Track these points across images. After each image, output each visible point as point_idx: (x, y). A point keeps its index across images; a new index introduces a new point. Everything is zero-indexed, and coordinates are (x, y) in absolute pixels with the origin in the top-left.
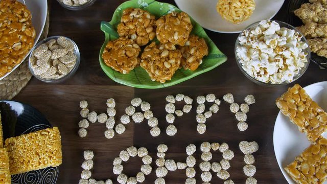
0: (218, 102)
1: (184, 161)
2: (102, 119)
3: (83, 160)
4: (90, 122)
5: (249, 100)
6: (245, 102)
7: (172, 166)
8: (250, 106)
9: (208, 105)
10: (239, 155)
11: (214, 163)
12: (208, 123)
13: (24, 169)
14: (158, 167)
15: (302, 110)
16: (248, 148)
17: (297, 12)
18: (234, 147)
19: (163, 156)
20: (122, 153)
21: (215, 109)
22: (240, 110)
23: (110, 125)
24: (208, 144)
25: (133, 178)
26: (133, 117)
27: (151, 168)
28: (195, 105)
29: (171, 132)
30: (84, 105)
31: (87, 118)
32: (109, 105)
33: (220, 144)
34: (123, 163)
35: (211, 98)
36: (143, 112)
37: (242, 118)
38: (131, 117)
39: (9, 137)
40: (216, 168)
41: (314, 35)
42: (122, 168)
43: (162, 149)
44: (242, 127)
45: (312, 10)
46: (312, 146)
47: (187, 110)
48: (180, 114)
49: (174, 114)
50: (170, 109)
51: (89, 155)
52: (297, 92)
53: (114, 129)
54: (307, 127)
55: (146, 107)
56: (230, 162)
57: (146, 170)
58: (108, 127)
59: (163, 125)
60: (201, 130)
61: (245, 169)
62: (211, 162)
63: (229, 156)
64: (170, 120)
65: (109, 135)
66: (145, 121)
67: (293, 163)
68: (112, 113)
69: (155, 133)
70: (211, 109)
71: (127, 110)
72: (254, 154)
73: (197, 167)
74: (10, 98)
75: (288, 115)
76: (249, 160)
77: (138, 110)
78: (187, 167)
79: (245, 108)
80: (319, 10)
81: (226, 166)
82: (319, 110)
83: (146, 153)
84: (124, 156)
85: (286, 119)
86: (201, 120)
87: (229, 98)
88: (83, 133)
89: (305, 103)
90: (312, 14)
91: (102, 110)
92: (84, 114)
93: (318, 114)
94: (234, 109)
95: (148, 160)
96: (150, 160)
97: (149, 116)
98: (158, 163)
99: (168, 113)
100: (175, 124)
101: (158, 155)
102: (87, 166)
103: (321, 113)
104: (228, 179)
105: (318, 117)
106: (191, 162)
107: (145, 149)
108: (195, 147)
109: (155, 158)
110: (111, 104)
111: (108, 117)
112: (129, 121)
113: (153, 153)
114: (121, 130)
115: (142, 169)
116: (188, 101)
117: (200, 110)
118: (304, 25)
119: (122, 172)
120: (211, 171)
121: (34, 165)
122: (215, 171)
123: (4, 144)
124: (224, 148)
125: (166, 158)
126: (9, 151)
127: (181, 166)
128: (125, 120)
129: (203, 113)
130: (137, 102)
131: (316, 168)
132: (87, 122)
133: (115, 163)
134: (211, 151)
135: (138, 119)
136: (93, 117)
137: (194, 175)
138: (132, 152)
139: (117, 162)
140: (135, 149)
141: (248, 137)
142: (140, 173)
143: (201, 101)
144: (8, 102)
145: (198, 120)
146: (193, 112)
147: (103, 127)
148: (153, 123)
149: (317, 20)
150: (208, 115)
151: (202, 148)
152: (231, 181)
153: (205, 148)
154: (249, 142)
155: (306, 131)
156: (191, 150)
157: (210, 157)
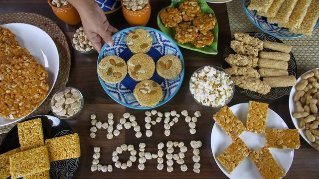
0: (178, 116)
1: (156, 153)
2: (105, 126)
3: (94, 153)
4: (97, 128)
5: (197, 114)
6: (194, 116)
7: (149, 156)
8: (198, 118)
9: (171, 118)
10: (190, 149)
11: (175, 155)
12: (172, 129)
13: (57, 159)
14: (140, 157)
15: (228, 122)
16: (196, 145)
17: (227, 60)
18: (187, 144)
19: (143, 150)
20: (118, 148)
21: (176, 120)
22: (191, 121)
23: (110, 130)
24: (171, 142)
25: (125, 164)
26: (124, 125)
27: (136, 158)
28: (164, 118)
29: (149, 134)
30: (93, 117)
31: (95, 126)
32: (109, 117)
33: (179, 142)
34: (118, 155)
35: (173, 113)
36: (131, 122)
37: (192, 126)
38: (123, 125)
39: (48, 139)
40: (176, 157)
41: (237, 74)
42: (118, 158)
43: (142, 146)
44: (193, 132)
45: (235, 59)
46: (233, 143)
47: (159, 120)
48: (154, 123)
49: (151, 124)
50: (148, 120)
51: (97, 150)
52: (225, 111)
53: (113, 133)
54: (231, 132)
55: (133, 119)
56: (185, 153)
57: (133, 159)
58: (109, 132)
59: (143, 130)
60: (167, 133)
61: (194, 158)
62: (173, 154)
63: (184, 149)
64: (148, 127)
65: (110, 137)
66: (132, 128)
67: (221, 155)
68: (111, 123)
69: (139, 135)
70: (173, 120)
71: (121, 121)
72: (199, 148)
73: (164, 158)
74: (47, 112)
75: (220, 125)
76: (196, 152)
77: (128, 120)
78: (159, 157)
79: (194, 120)
80: (239, 59)
81: (182, 156)
82: (238, 122)
83: (133, 149)
84: (119, 150)
85: (219, 127)
86: (167, 127)
87: (185, 113)
88: (93, 136)
89: (230, 117)
90: (235, 61)
91: (105, 120)
92: (93, 123)
93: (238, 124)
94: (188, 120)
95: (134, 153)
96: (135, 153)
97: (135, 124)
98: (140, 155)
99: (146, 123)
100: (151, 129)
101: (140, 150)
102: (96, 157)
103: (240, 123)
104: (183, 164)
105: (237, 126)
106: (161, 154)
107: (132, 146)
108: (163, 144)
109: (138, 152)
110: (111, 117)
111: (109, 125)
112: (122, 128)
113: (137, 148)
114: (117, 134)
115: (130, 159)
116: (160, 115)
117: (167, 121)
118: (231, 67)
119: (118, 160)
120: (173, 159)
121: (63, 157)
122: (175, 159)
123: (45, 143)
124: (181, 145)
125: (145, 152)
126: (48, 148)
127: (154, 156)
128: (119, 127)
129: (169, 123)
130: (126, 116)
131: (234, 157)
132: (95, 128)
133: (113, 155)
134: (173, 147)
135: (128, 126)
136: (99, 125)
137: (162, 162)
138: (124, 148)
139: (114, 154)
140: (126, 146)
141: (196, 138)
142: (129, 161)
143: (167, 115)
144: (46, 116)
145: (165, 127)
146: (162, 122)
147: (106, 131)
148: (137, 129)
149: (238, 64)
150: (172, 124)
151: (168, 145)
152: (185, 165)
153: (170, 145)
154: (196, 141)
155: (230, 135)
156: (161, 146)
157: (172, 151)
